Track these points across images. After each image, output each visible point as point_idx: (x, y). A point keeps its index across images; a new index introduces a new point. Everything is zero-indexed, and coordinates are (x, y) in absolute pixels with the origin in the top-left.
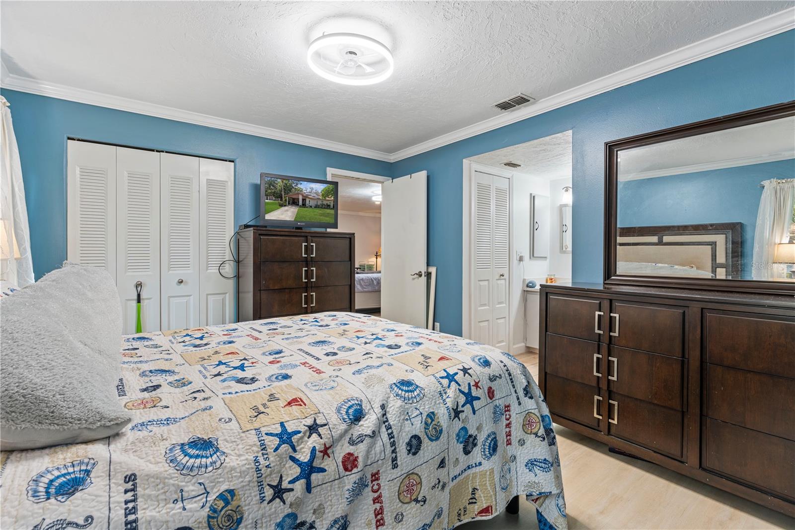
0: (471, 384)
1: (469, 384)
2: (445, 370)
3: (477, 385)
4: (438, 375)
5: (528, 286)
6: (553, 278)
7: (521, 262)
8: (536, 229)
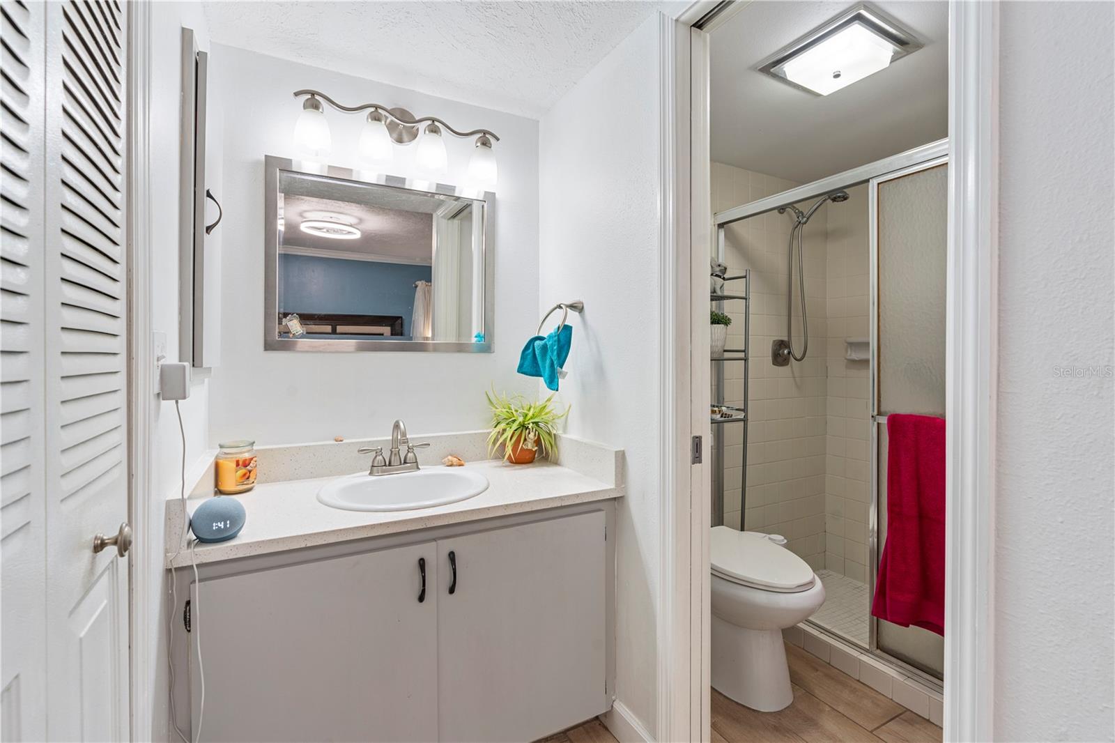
5: (198, 537)
6: (247, 456)
7: (164, 403)
8: (209, 229)
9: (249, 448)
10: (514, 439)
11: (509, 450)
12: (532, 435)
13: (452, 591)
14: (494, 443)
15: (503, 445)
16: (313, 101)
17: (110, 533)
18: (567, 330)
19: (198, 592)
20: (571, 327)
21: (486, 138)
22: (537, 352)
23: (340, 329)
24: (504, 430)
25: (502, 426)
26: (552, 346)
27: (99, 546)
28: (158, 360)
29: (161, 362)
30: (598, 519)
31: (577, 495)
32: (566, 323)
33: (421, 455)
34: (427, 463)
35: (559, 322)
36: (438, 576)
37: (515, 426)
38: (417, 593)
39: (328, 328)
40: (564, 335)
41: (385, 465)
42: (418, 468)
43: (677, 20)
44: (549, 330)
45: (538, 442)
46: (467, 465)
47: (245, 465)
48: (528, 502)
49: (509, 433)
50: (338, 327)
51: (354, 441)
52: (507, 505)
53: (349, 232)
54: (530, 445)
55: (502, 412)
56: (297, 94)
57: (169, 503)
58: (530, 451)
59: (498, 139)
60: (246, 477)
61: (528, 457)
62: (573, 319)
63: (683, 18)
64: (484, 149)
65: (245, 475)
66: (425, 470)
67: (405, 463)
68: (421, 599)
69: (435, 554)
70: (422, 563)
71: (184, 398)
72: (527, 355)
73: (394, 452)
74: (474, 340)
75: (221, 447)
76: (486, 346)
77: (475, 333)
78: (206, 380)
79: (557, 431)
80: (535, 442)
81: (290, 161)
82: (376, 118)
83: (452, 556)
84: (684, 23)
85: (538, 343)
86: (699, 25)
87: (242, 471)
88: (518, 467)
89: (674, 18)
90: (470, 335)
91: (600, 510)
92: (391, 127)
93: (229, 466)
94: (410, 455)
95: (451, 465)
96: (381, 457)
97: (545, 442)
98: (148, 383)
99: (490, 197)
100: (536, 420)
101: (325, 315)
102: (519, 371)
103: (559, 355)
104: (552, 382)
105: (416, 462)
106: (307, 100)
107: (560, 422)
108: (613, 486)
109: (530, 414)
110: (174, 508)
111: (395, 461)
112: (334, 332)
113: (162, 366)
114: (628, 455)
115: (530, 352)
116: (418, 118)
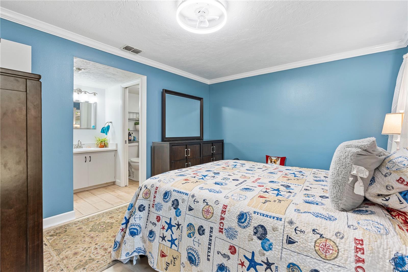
0: (166, 230)
1: (166, 231)
2: (171, 248)
3: (163, 228)
4: (176, 248)
11: (99, 145)
13: (90, 161)
14: (96, 144)
15: (98, 144)
18: (109, 126)
21: (95, 94)
22: (104, 129)
24: (98, 142)
25: (98, 141)
26: (106, 128)
30: (113, 153)
32: (109, 125)
33: (83, 146)
34: (84, 148)
35: (108, 125)
36: (88, 159)
37: (100, 141)
38: (85, 161)
40: (108, 127)
44: (106, 126)
45: (104, 144)
46: (91, 148)
49: (99, 142)
54: (103, 144)
55: (98, 139)
58: (103, 145)
59: (97, 94)
61: (103, 146)
62: (110, 124)
64: (95, 96)
66: (83, 148)
68: (86, 162)
70: (86, 157)
73: (78, 145)
74: (92, 127)
76: (95, 128)
77: (92, 126)
79: (108, 142)
83: (90, 157)
85: (104, 128)
86: (126, 88)
88: (101, 148)
90: (91, 126)
91: (113, 151)
92: (77, 92)
94: (81, 146)
96: (76, 146)
97: (106, 144)
99: (95, 103)
100: (104, 140)
102: (101, 132)
103: (107, 130)
104: (106, 134)
107: (109, 141)
108: (115, 148)
109: (103, 139)
111: (79, 147)
114: (118, 145)
115: (103, 129)
116: (82, 91)
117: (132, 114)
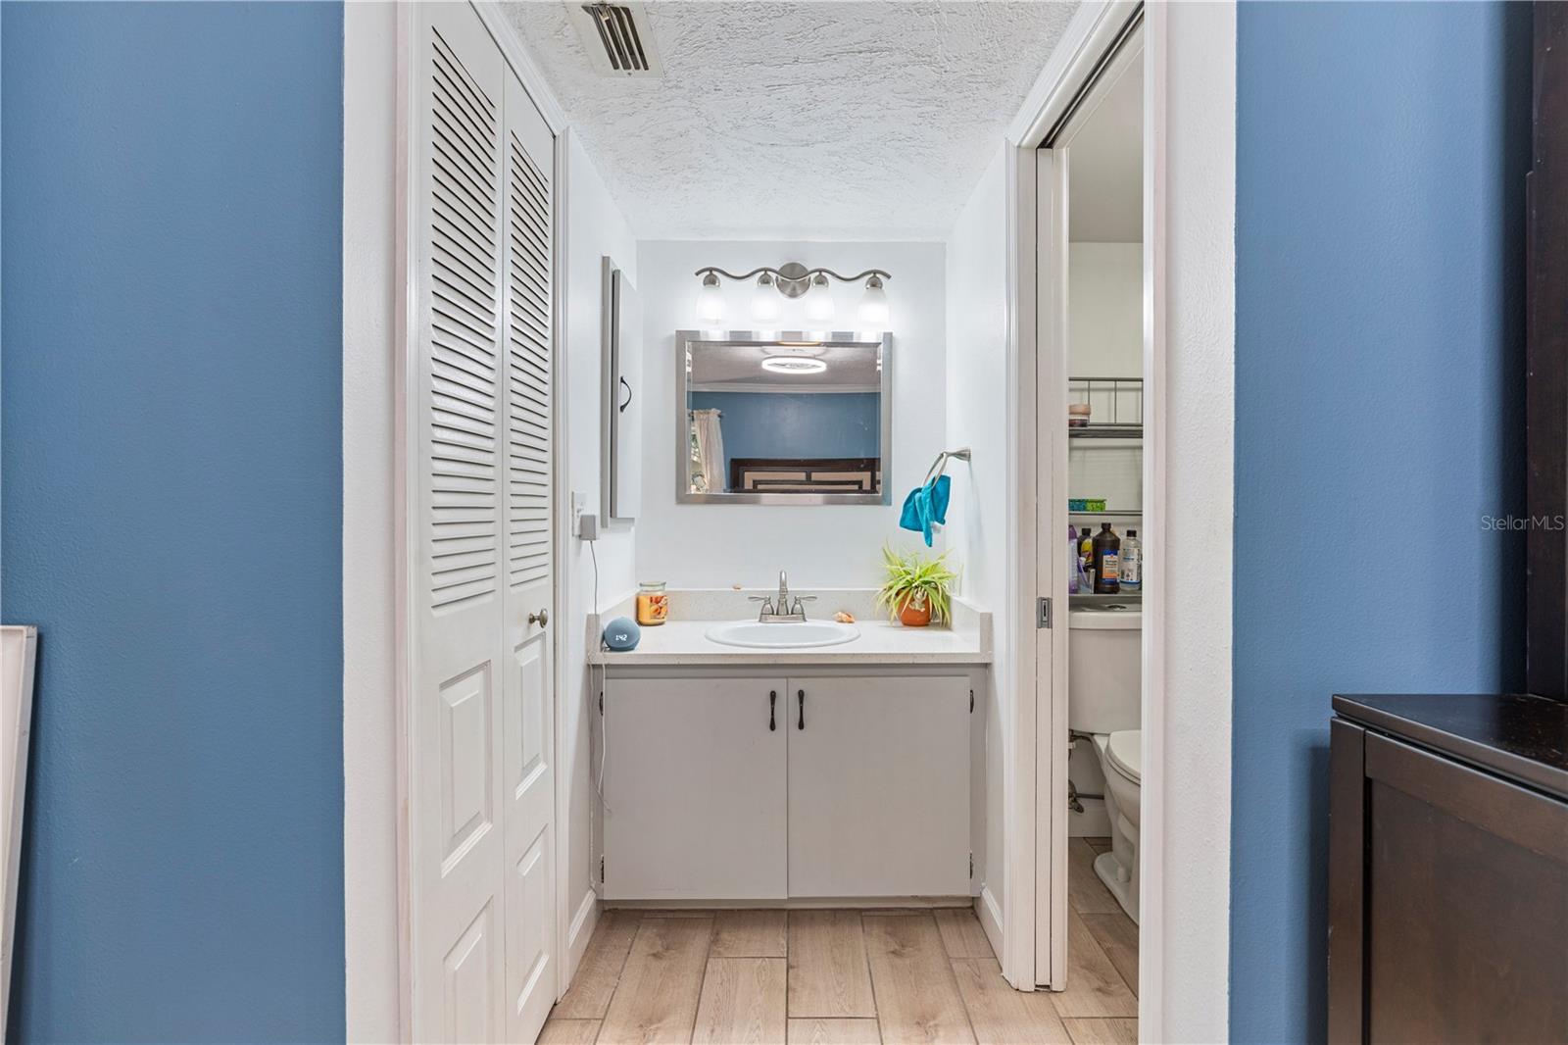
5: (609, 646)
6: (659, 594)
7: (584, 542)
8: (622, 408)
9: (661, 587)
10: (900, 597)
11: (895, 610)
12: (919, 595)
13: (801, 726)
15: (887, 605)
16: (711, 278)
17: (537, 614)
18: (945, 480)
19: (607, 686)
20: (949, 478)
21: (875, 280)
22: (916, 506)
23: (815, 476)
24: (891, 586)
25: (889, 582)
26: (926, 498)
27: (532, 620)
28: (578, 512)
29: (581, 514)
31: (933, 655)
32: (944, 473)
33: (808, 607)
34: (814, 616)
35: (936, 474)
36: (787, 711)
37: (902, 584)
38: (769, 721)
39: (802, 476)
41: (773, 614)
42: (805, 620)
43: (1019, 147)
44: (926, 481)
45: (927, 603)
46: (857, 623)
47: (657, 602)
48: (876, 654)
49: (896, 589)
50: (813, 474)
51: (750, 589)
52: (854, 654)
53: (814, 366)
54: (917, 606)
55: (887, 568)
56: (697, 274)
57: (589, 616)
58: (919, 613)
59: (889, 277)
60: (658, 612)
61: (917, 618)
62: (952, 468)
63: (1024, 143)
64: (875, 291)
65: (656, 610)
66: (810, 623)
67: (792, 613)
68: (771, 728)
69: (786, 689)
70: (773, 695)
71: (595, 539)
72: (909, 508)
73: (782, 602)
75: (641, 585)
78: (633, 529)
79: (952, 593)
80: (923, 602)
81: (698, 332)
82: (765, 281)
83: (801, 695)
84: (1028, 148)
85: (918, 495)
86: (1047, 143)
87: (655, 607)
88: (907, 628)
89: (1017, 144)
91: (966, 676)
92: (781, 286)
93: (645, 601)
94: (798, 606)
95: (842, 622)
96: (769, 606)
98: (570, 526)
99: (889, 338)
100: (925, 579)
101: (805, 460)
102: (903, 524)
104: (928, 538)
105: (803, 613)
106: (707, 277)
108: (977, 651)
109: (917, 572)
110: (593, 620)
111: (783, 610)
112: (809, 481)
113: (582, 516)
114: (994, 619)
115: (911, 504)
116: (810, 269)
117: (1109, 390)
